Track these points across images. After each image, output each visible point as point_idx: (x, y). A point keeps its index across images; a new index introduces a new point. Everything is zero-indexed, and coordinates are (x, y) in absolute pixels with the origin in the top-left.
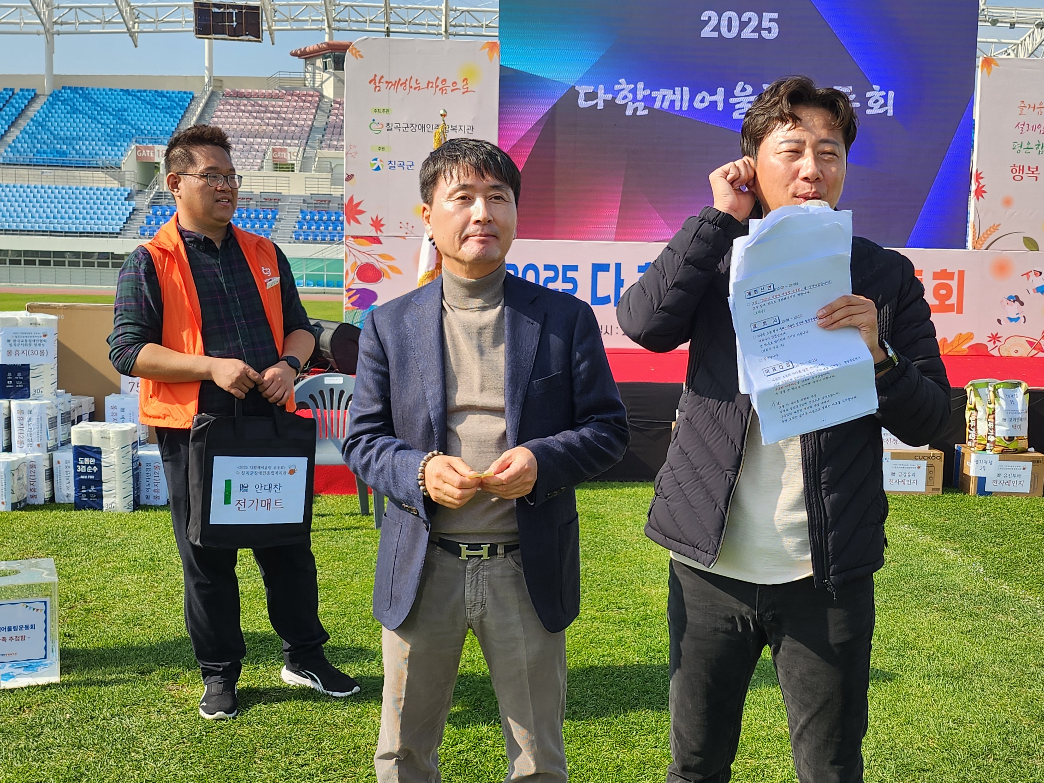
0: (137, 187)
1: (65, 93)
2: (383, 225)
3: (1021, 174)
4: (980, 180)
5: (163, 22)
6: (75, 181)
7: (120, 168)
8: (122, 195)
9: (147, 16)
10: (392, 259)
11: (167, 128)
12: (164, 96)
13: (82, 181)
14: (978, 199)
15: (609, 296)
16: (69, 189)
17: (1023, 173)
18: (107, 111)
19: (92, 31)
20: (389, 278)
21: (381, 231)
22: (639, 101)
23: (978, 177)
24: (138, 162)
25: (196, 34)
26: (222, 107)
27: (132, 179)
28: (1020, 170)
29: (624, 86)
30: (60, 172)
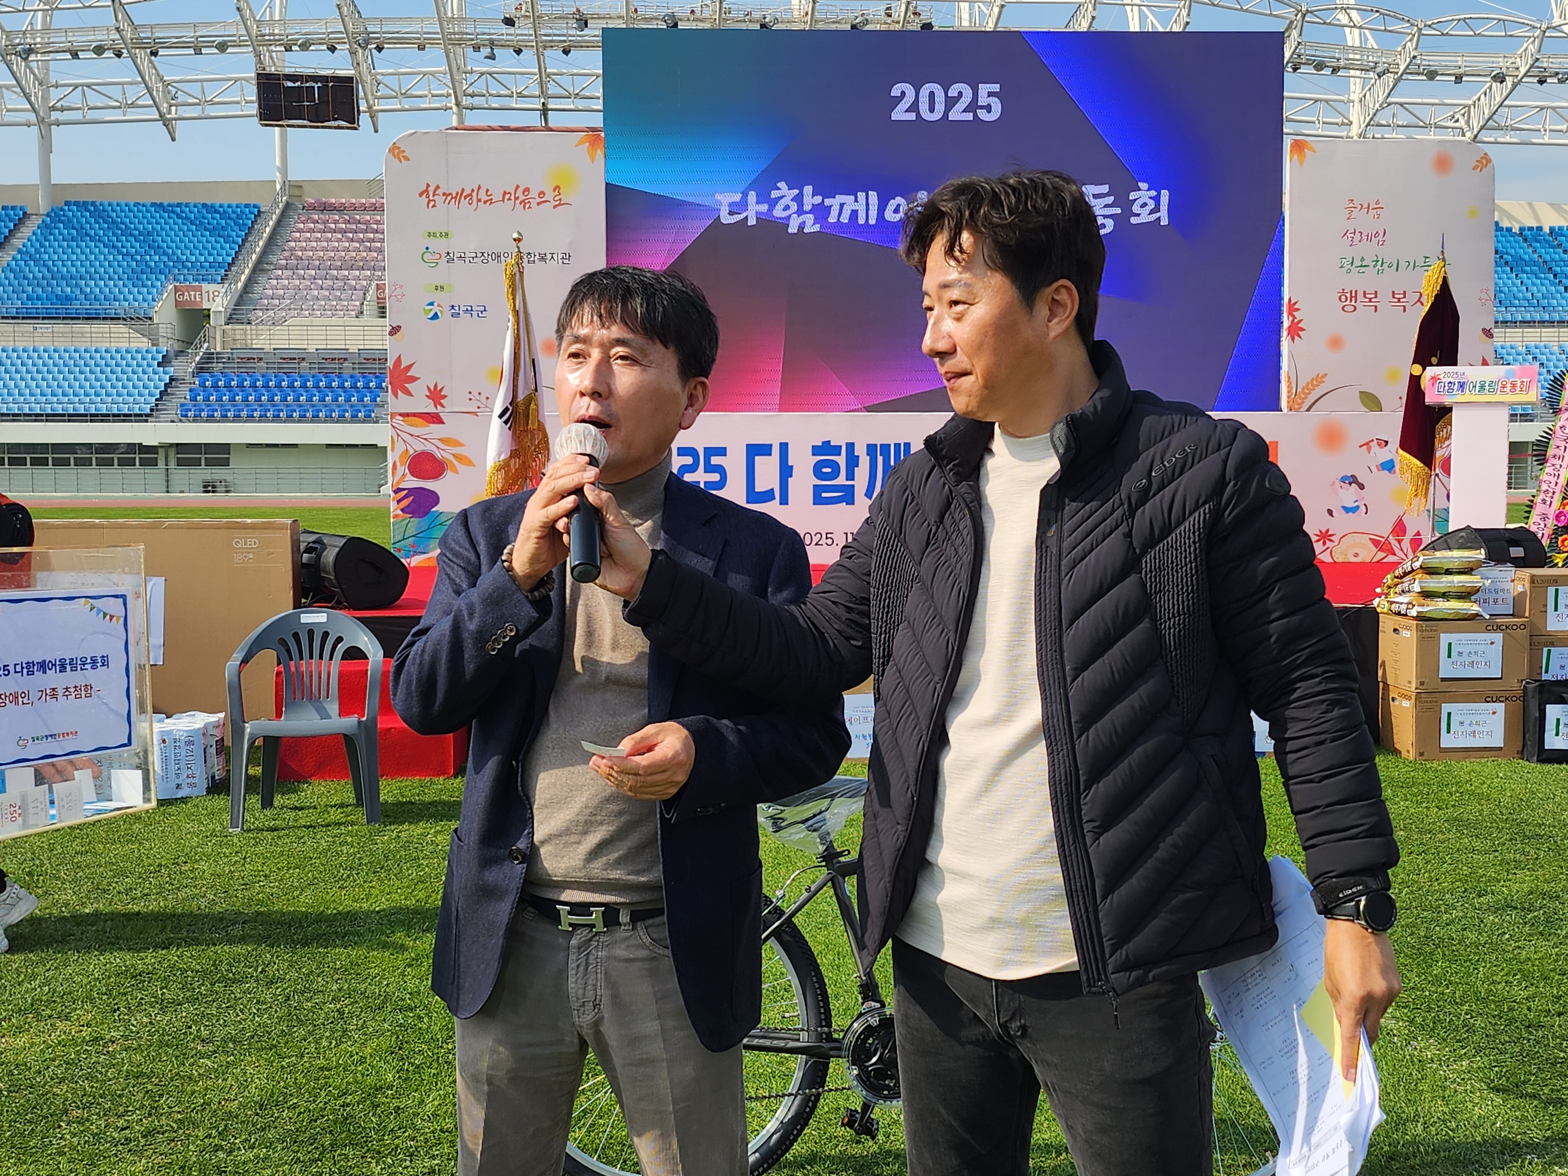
0: (177, 347)
1: (69, 210)
2: (445, 397)
3: (1353, 303)
4: (1295, 313)
5: (212, 103)
6: (83, 339)
7: (150, 319)
8: (153, 359)
9: (190, 95)
10: (458, 444)
11: (220, 259)
12: (216, 212)
13: (93, 339)
14: (1293, 339)
15: (772, 489)
16: (75, 351)
17: (1356, 302)
18: (131, 235)
19: (107, 118)
20: (456, 472)
21: (443, 406)
22: (807, 213)
23: (1292, 308)
24: (178, 310)
25: (261, 120)
26: (302, 226)
27: (169, 335)
28: (1351, 297)
29: (784, 191)
30: (60, 328)
